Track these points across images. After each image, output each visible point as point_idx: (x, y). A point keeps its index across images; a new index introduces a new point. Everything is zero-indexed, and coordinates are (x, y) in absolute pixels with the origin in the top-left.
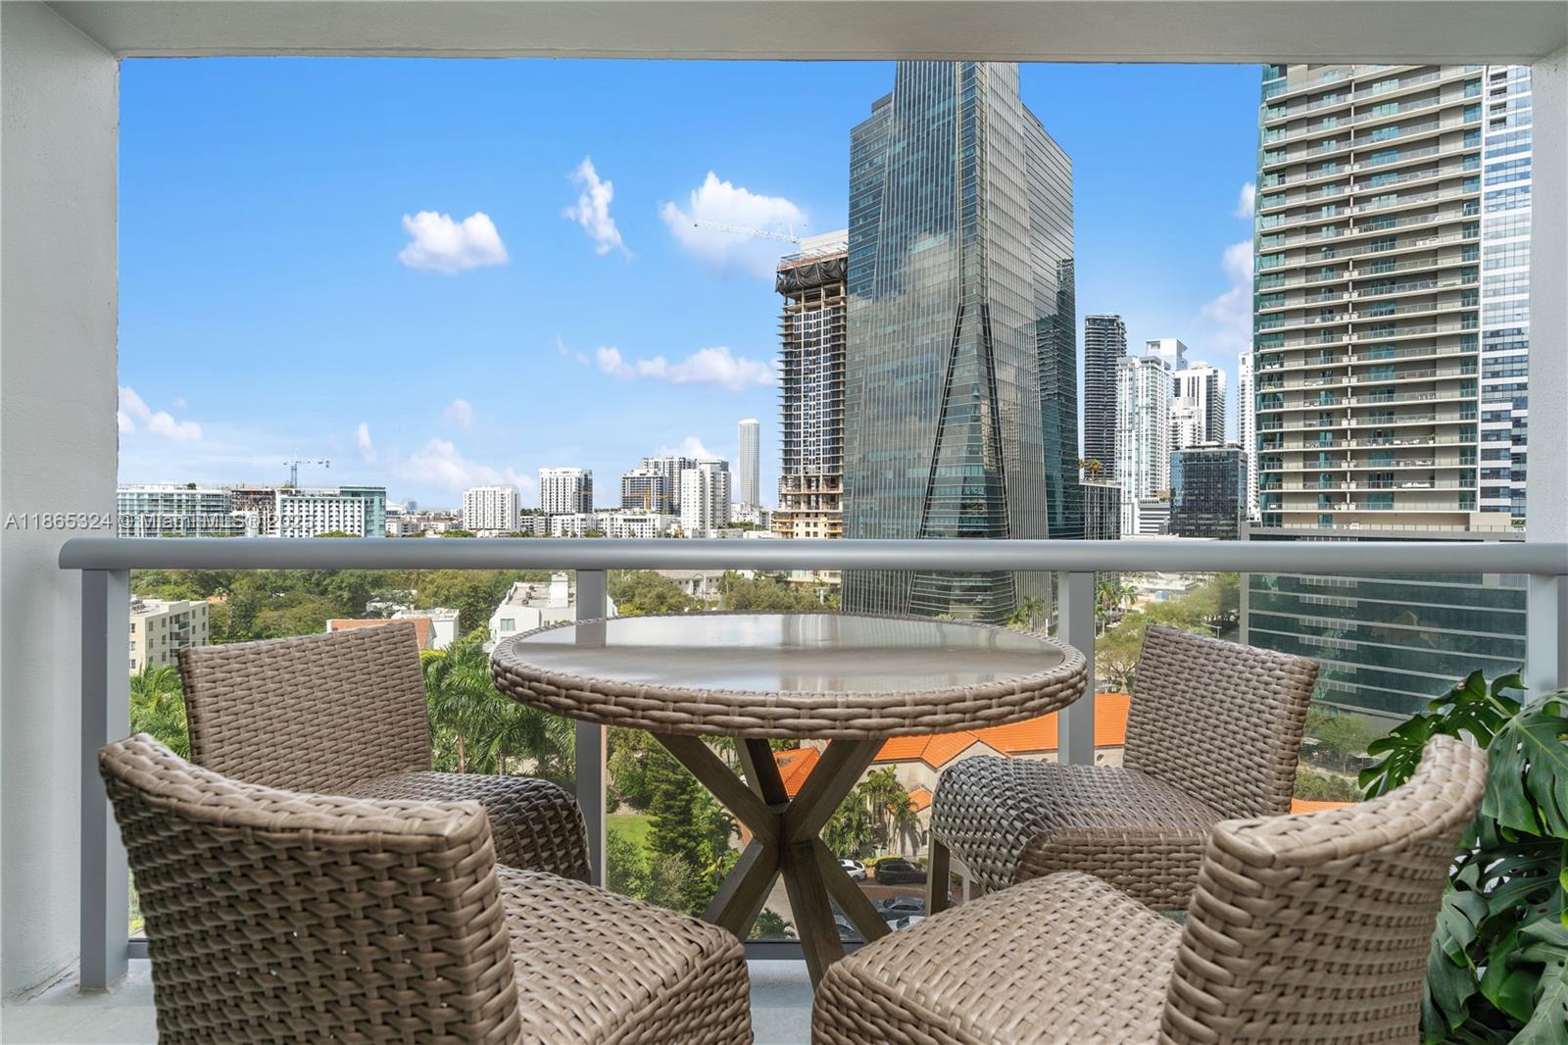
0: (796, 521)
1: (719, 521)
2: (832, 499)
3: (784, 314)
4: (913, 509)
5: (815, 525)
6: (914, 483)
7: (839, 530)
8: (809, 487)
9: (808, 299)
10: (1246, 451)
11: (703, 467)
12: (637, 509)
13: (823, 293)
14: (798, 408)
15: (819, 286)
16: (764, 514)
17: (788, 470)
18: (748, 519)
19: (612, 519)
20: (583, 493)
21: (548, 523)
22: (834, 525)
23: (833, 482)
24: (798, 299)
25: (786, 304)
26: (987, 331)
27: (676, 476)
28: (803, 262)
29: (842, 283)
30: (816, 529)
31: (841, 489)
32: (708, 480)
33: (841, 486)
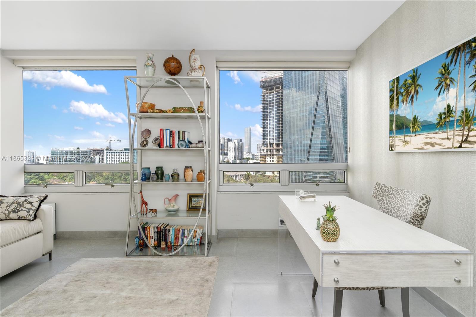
0: (267, 157)
1: (240, 157)
2: (278, 150)
3: (262, 94)
4: (305, 153)
5: (273, 158)
6: (305, 145)
7: (281, 160)
8: (271, 147)
9: (269, 90)
11: (235, 141)
13: (274, 88)
14: (267, 123)
15: (273, 86)
16: (253, 155)
17: (264, 142)
18: (248, 157)
22: (278, 158)
23: (278, 145)
24: (267, 90)
25: (263, 91)
26: (327, 99)
27: (226, 144)
28: (268, 79)
29: (280, 85)
30: (273, 160)
31: (281, 147)
32: (237, 145)
33: (281, 146)
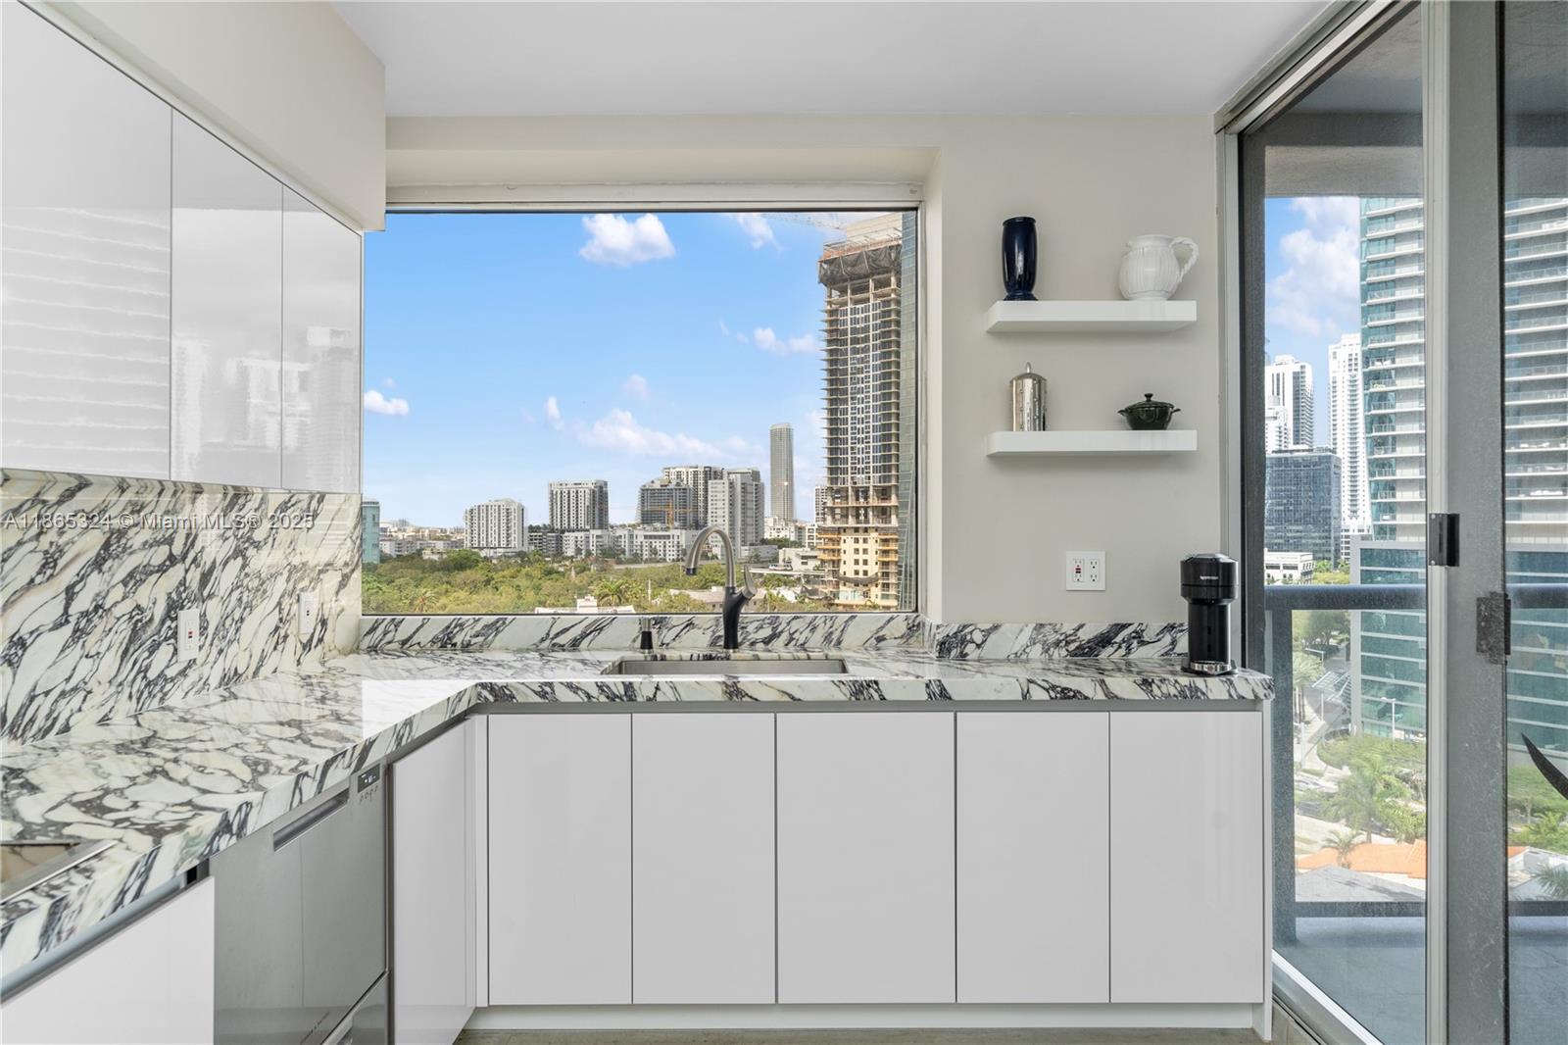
0: (843, 537)
1: (751, 538)
2: (883, 513)
3: (829, 308)
5: (865, 541)
7: (893, 546)
8: (857, 499)
9: (854, 292)
10: (1339, 454)
11: (732, 477)
12: (658, 525)
13: (871, 285)
14: (845, 412)
15: (867, 276)
16: (800, 529)
17: (833, 480)
18: (782, 535)
19: (631, 536)
20: (597, 507)
21: (559, 541)
22: (886, 541)
23: (884, 493)
24: (843, 292)
25: (830, 296)
27: (701, 487)
28: (849, 250)
29: (893, 273)
30: (865, 546)
31: (894, 501)
32: (738, 491)
33: (893, 497)
